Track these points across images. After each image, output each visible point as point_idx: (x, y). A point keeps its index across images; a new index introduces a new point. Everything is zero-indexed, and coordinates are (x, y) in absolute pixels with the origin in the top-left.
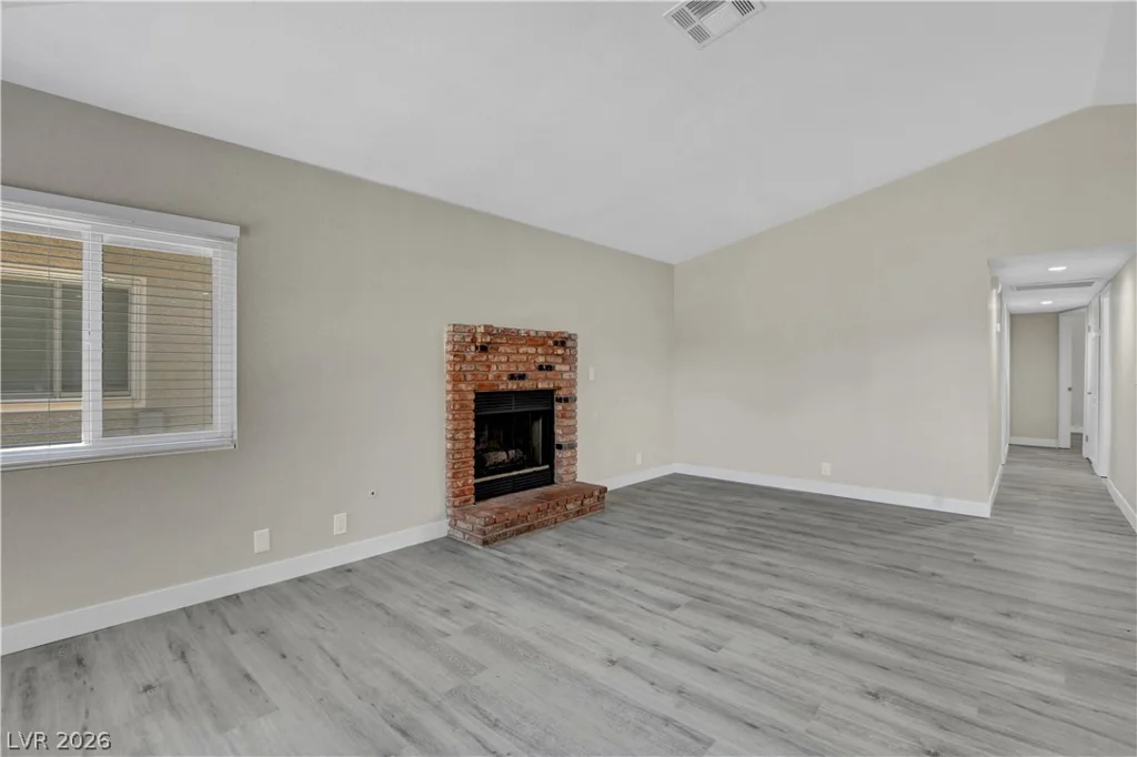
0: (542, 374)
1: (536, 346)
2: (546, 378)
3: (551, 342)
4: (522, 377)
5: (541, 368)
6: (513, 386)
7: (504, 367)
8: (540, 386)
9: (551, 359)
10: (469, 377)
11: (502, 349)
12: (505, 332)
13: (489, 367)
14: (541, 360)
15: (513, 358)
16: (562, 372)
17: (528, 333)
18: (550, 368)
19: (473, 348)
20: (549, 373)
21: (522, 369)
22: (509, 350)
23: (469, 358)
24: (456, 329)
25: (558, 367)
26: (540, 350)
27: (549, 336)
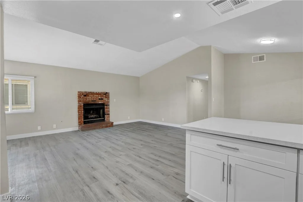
0: (100, 100)
1: (99, 95)
2: (101, 101)
3: (102, 94)
4: (95, 101)
5: (100, 99)
6: (92, 103)
7: (90, 99)
8: (100, 103)
9: (102, 98)
10: (82, 101)
11: (90, 96)
12: (90, 92)
13: (87, 99)
14: (100, 98)
15: (93, 97)
16: (105, 100)
17: (96, 93)
18: (102, 99)
19: (83, 96)
20: (102, 100)
21: (95, 99)
22: (91, 96)
23: (82, 97)
24: (79, 92)
25: (104, 99)
26: (99, 96)
27: (102, 93)
